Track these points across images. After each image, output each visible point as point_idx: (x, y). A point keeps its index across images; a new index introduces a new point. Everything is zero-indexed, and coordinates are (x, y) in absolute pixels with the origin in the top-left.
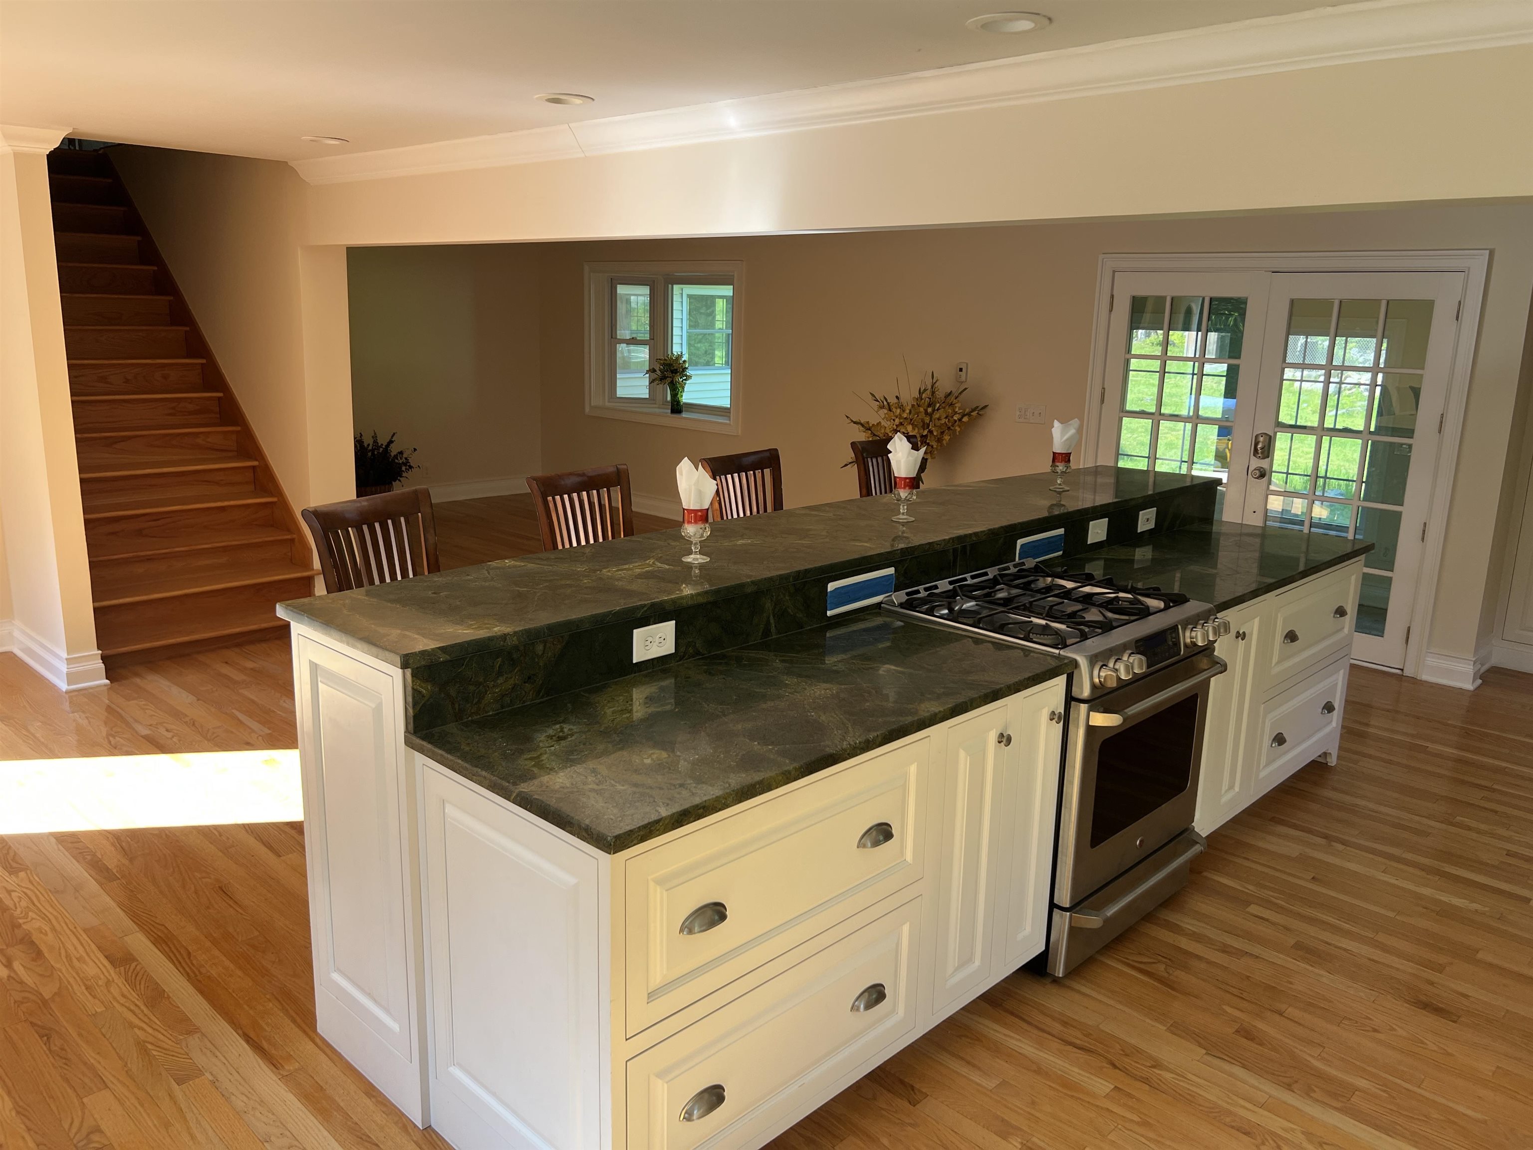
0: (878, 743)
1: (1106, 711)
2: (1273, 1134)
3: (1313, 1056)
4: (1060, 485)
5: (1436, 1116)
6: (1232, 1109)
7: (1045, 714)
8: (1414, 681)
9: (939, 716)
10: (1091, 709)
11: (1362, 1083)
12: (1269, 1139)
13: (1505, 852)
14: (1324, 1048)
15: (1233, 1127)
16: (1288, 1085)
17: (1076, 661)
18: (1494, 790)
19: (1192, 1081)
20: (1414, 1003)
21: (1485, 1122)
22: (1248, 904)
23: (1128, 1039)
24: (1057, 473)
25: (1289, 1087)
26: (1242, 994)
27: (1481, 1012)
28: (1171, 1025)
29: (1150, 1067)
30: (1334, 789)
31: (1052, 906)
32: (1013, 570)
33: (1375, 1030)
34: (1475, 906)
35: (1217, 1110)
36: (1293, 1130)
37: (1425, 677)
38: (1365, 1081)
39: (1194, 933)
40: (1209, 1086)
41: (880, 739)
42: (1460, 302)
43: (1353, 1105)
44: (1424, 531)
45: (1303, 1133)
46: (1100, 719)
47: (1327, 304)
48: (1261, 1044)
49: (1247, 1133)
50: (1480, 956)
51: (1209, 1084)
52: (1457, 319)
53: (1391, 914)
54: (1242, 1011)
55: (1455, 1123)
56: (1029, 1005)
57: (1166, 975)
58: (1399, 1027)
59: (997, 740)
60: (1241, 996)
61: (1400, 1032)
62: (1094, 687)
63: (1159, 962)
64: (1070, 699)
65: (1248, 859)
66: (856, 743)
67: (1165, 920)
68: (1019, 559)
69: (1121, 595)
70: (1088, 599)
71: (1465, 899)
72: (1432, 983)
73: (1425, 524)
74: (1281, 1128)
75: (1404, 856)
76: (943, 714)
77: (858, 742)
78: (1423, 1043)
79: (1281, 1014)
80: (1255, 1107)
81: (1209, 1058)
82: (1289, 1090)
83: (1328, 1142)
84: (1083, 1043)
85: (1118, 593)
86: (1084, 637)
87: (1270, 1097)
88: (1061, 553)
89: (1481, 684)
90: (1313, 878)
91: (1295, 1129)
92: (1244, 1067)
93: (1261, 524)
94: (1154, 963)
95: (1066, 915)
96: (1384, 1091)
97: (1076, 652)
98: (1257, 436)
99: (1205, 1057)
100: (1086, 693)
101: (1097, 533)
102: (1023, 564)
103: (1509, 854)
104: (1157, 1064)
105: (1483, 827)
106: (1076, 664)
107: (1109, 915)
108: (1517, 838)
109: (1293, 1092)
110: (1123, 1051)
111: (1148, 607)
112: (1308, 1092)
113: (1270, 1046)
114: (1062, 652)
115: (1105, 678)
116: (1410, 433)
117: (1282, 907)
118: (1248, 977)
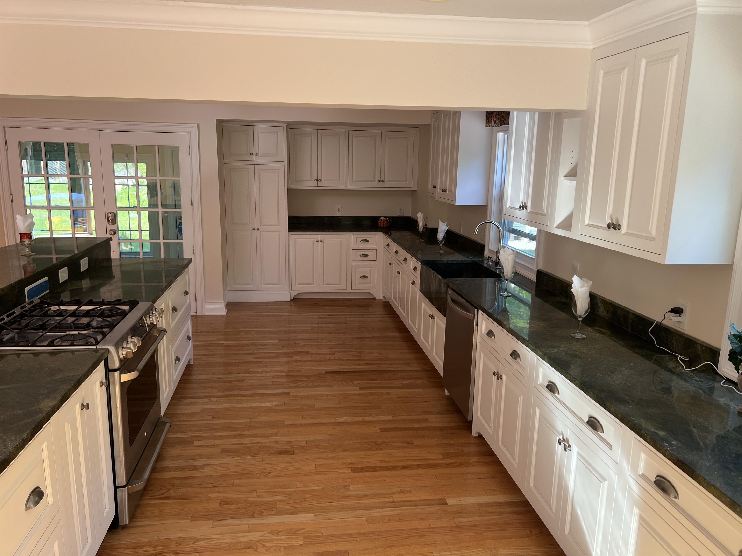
0: (29, 440)
1: (129, 372)
2: (259, 541)
3: (255, 497)
4: (28, 252)
5: (308, 496)
6: (237, 540)
7: (98, 384)
8: (202, 316)
9: (56, 407)
10: (121, 374)
11: (278, 498)
12: (258, 544)
13: (272, 377)
14: (256, 491)
15: (242, 549)
16: (252, 516)
17: (107, 350)
18: (255, 354)
19: (214, 539)
20: (275, 454)
21: (323, 489)
22: (192, 442)
23: (175, 536)
24: (25, 245)
25: (253, 516)
26: (213, 485)
27: (299, 445)
28: (192, 517)
29: (193, 543)
30: (199, 374)
31: (116, 488)
32: (28, 307)
33: (270, 473)
34: (274, 404)
35: (232, 545)
36: (264, 534)
37: (207, 314)
38: (278, 496)
39: (178, 467)
40: (223, 536)
41: (29, 435)
42: (189, 147)
43: (279, 509)
44: (194, 250)
45: (269, 533)
46: (126, 377)
47: (130, 147)
48: (232, 504)
49: (249, 548)
50: (286, 423)
51: (222, 535)
52: (190, 154)
53: (248, 420)
54: (217, 493)
55: (315, 495)
56: (117, 548)
57: (176, 494)
58: (276, 466)
59: (81, 409)
60: (213, 486)
61: (279, 469)
62: (120, 360)
63: (170, 489)
64: (108, 371)
65: (181, 421)
66: (17, 445)
67: (161, 467)
68: (28, 300)
69: (104, 307)
70: (87, 314)
71: (270, 402)
72: (277, 442)
73: (194, 246)
74: (260, 536)
75: (240, 393)
76: (58, 405)
77: (18, 444)
78: (287, 469)
79: (232, 485)
80: (245, 534)
81: (216, 523)
82: (254, 517)
83: (279, 531)
84: (155, 551)
85: (102, 306)
86: (104, 335)
87: (249, 525)
88: (48, 291)
89: (227, 311)
90: (212, 418)
91: (265, 533)
92: (232, 518)
93: (119, 258)
94: (168, 491)
95: (125, 489)
96: (286, 497)
97: (105, 344)
98: (108, 213)
99: (214, 523)
100: (117, 365)
101: (64, 276)
102: (32, 302)
103: (274, 377)
104: (196, 540)
105: (260, 370)
106: (107, 351)
107: (146, 478)
108: (273, 370)
109: (256, 517)
110: (177, 543)
111: (124, 310)
112: (261, 515)
113: (236, 503)
114: (98, 347)
115: (126, 354)
116: (179, 207)
117: (208, 437)
118: (211, 476)
